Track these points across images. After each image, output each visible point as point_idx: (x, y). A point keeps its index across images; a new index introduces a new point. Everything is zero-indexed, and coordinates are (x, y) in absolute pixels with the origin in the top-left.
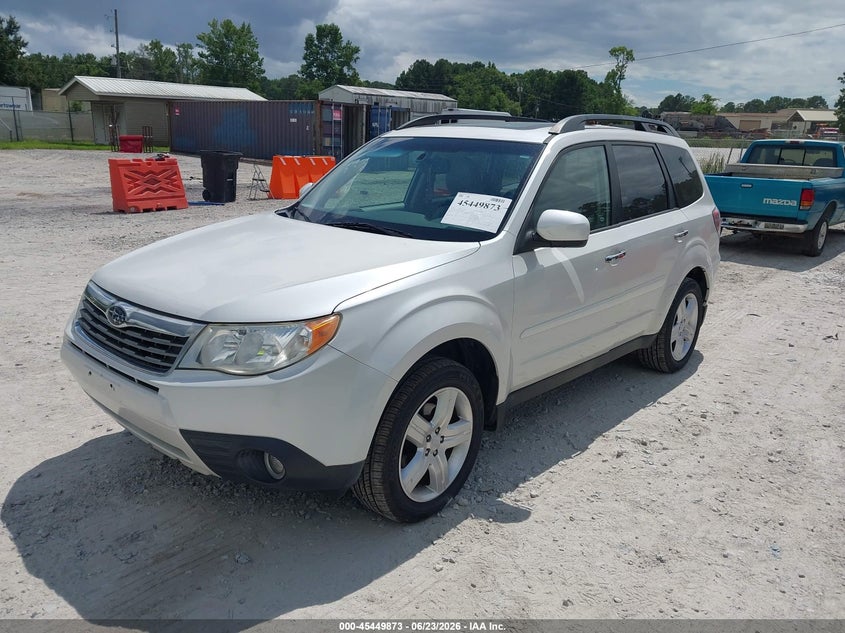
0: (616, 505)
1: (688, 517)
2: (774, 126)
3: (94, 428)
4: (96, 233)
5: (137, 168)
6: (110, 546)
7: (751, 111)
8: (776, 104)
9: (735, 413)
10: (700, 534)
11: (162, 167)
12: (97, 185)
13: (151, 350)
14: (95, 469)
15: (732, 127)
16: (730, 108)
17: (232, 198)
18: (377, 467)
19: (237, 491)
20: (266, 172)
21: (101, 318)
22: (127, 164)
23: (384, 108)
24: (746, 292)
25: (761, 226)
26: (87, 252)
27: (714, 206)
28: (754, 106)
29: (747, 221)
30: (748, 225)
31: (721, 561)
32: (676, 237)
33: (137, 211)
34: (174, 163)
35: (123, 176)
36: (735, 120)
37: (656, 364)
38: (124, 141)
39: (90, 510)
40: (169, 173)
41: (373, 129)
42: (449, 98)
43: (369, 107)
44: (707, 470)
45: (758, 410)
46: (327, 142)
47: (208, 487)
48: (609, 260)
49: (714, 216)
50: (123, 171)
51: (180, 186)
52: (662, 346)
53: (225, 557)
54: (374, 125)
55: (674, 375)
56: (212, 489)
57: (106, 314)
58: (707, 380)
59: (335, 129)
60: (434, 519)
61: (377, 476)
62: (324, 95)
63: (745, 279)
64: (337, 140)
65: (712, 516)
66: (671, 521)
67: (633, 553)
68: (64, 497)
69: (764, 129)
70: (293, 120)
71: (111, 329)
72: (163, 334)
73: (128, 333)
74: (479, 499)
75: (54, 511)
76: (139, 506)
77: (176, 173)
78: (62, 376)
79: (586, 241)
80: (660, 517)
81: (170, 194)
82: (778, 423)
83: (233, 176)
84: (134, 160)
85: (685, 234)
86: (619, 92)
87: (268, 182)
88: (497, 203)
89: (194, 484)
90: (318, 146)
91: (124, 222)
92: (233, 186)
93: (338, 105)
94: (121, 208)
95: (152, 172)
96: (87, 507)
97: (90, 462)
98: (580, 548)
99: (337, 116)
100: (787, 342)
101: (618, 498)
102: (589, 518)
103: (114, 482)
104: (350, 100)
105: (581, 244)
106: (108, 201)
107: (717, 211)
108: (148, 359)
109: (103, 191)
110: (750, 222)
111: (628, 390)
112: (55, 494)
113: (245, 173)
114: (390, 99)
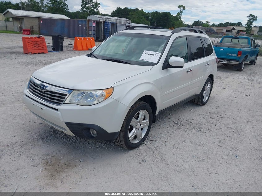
0: (190, 144)
1: (211, 147)
2: (227, 31)
3: (29, 122)
4: (20, 61)
5: (31, 40)
6: (41, 157)
7: (220, 27)
8: (227, 24)
9: (222, 117)
10: (215, 152)
11: (40, 40)
12: (17, 45)
13: (55, 98)
14: (32, 134)
15: (214, 31)
16: (213, 25)
17: (62, 50)
18: (122, 133)
19: (77, 141)
20: (73, 42)
21: (37, 88)
22: (28, 38)
23: (109, 22)
24: (222, 82)
25: (226, 62)
26: (17, 67)
27: (216, 56)
28: (221, 25)
29: (221, 60)
30: (222, 62)
31: (222, 160)
32: (206, 65)
33: (32, 54)
34: (43, 38)
35: (27, 42)
36: (215, 29)
37: (198, 103)
38: (24, 31)
39: (33, 146)
40: (42, 42)
41: (105, 29)
42: (128, 20)
43: (104, 22)
44: (216, 134)
45: (228, 117)
46: (91, 32)
47: (68, 140)
48: (187, 72)
49: (216, 59)
50: (27, 41)
51: (45, 46)
52: (200, 97)
53: (76, 160)
54: (106, 28)
55: (203, 106)
56: (70, 140)
57: (39, 87)
58: (213, 108)
59: (93, 29)
60: (138, 148)
61: (122, 135)
62: (89, 18)
63: (221, 78)
64: (94, 32)
65: (218, 147)
66: (207, 149)
67: (196, 158)
68: (24, 143)
69: (224, 32)
70: (80, 26)
71: (40, 91)
72: (58, 93)
73: (47, 92)
74: (150, 142)
75: (21, 147)
76: (48, 145)
77: (44, 42)
78: (16, 106)
79: (183, 66)
80: (203, 148)
81: (42, 48)
82: (234, 120)
83: (62, 43)
84: (30, 37)
85: (208, 64)
86: (180, 19)
87: (73, 45)
88: (157, 54)
89: (64, 139)
90: (88, 34)
91: (28, 57)
92: (62, 46)
93: (94, 21)
94: (26, 53)
95: (37, 41)
96: (32, 146)
97: (30, 132)
98: (181, 157)
99: (94, 24)
100: (235, 97)
101: (191, 142)
102: (183, 148)
103: (39, 138)
104: (97, 20)
105: (182, 67)
106: (22, 50)
107: (217, 57)
108: (54, 100)
109: (20, 47)
110: (223, 60)
111: (190, 110)
112: (21, 142)
113: (66, 42)
114: (110, 19)
